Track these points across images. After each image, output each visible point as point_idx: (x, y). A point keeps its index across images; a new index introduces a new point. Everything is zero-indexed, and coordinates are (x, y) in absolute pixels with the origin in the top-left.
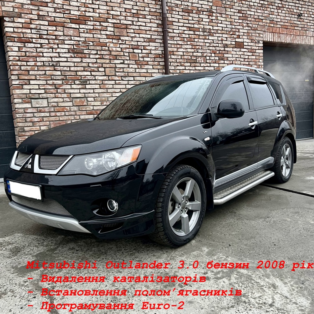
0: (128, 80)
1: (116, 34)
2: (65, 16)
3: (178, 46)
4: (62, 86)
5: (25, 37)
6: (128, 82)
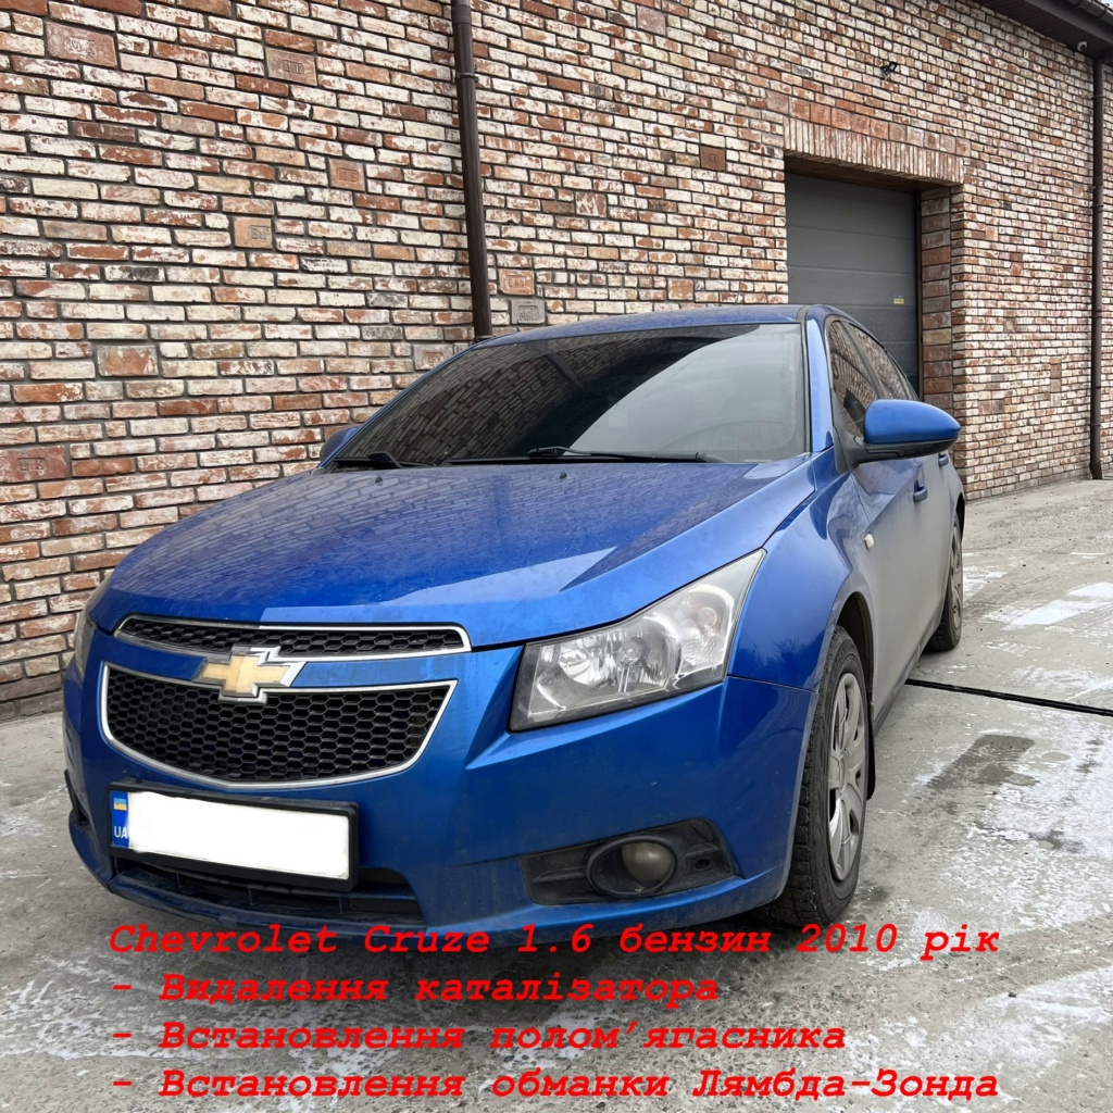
0: (327, 273)
1: (272, 74)
3: (511, 145)
4: (46, 287)
6: (327, 279)
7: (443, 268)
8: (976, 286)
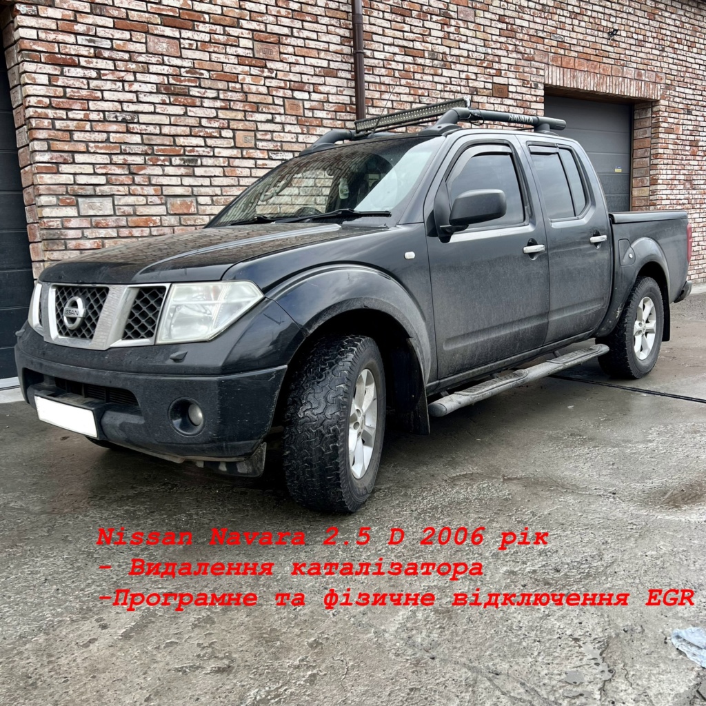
0: (283, 160)
1: (257, 56)
2: (149, 8)
3: (383, 88)
4: (144, 168)
5: (63, 52)
8: (666, 161)
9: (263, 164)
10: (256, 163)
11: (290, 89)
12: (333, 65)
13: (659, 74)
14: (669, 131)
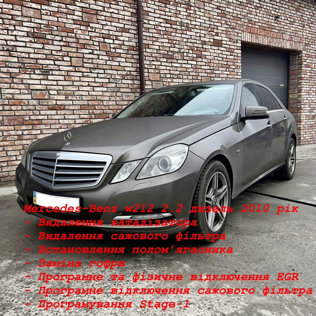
0: (98, 73)
1: (84, 20)
3: (154, 39)
4: (19, 75)
6: (98, 75)
7: (132, 73)
8: (306, 81)
9: (87, 75)
10: (83, 74)
11: (102, 37)
12: (126, 27)
13: (302, 38)
14: (307, 66)
